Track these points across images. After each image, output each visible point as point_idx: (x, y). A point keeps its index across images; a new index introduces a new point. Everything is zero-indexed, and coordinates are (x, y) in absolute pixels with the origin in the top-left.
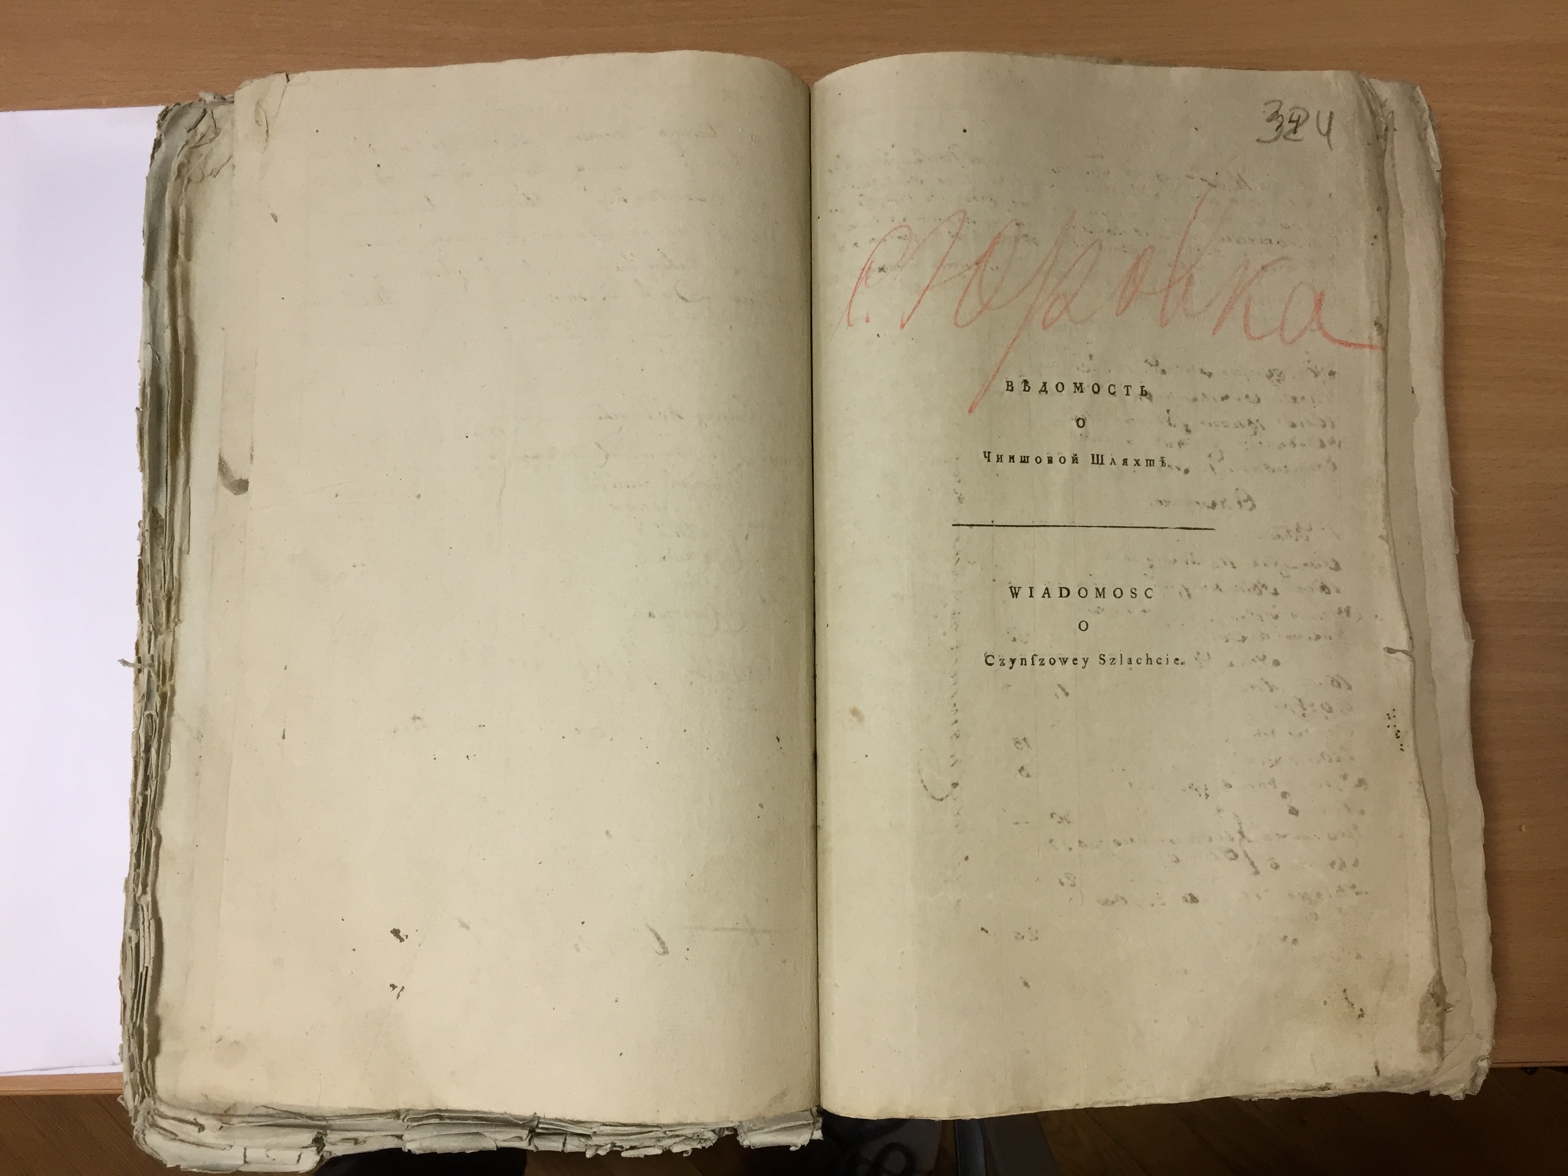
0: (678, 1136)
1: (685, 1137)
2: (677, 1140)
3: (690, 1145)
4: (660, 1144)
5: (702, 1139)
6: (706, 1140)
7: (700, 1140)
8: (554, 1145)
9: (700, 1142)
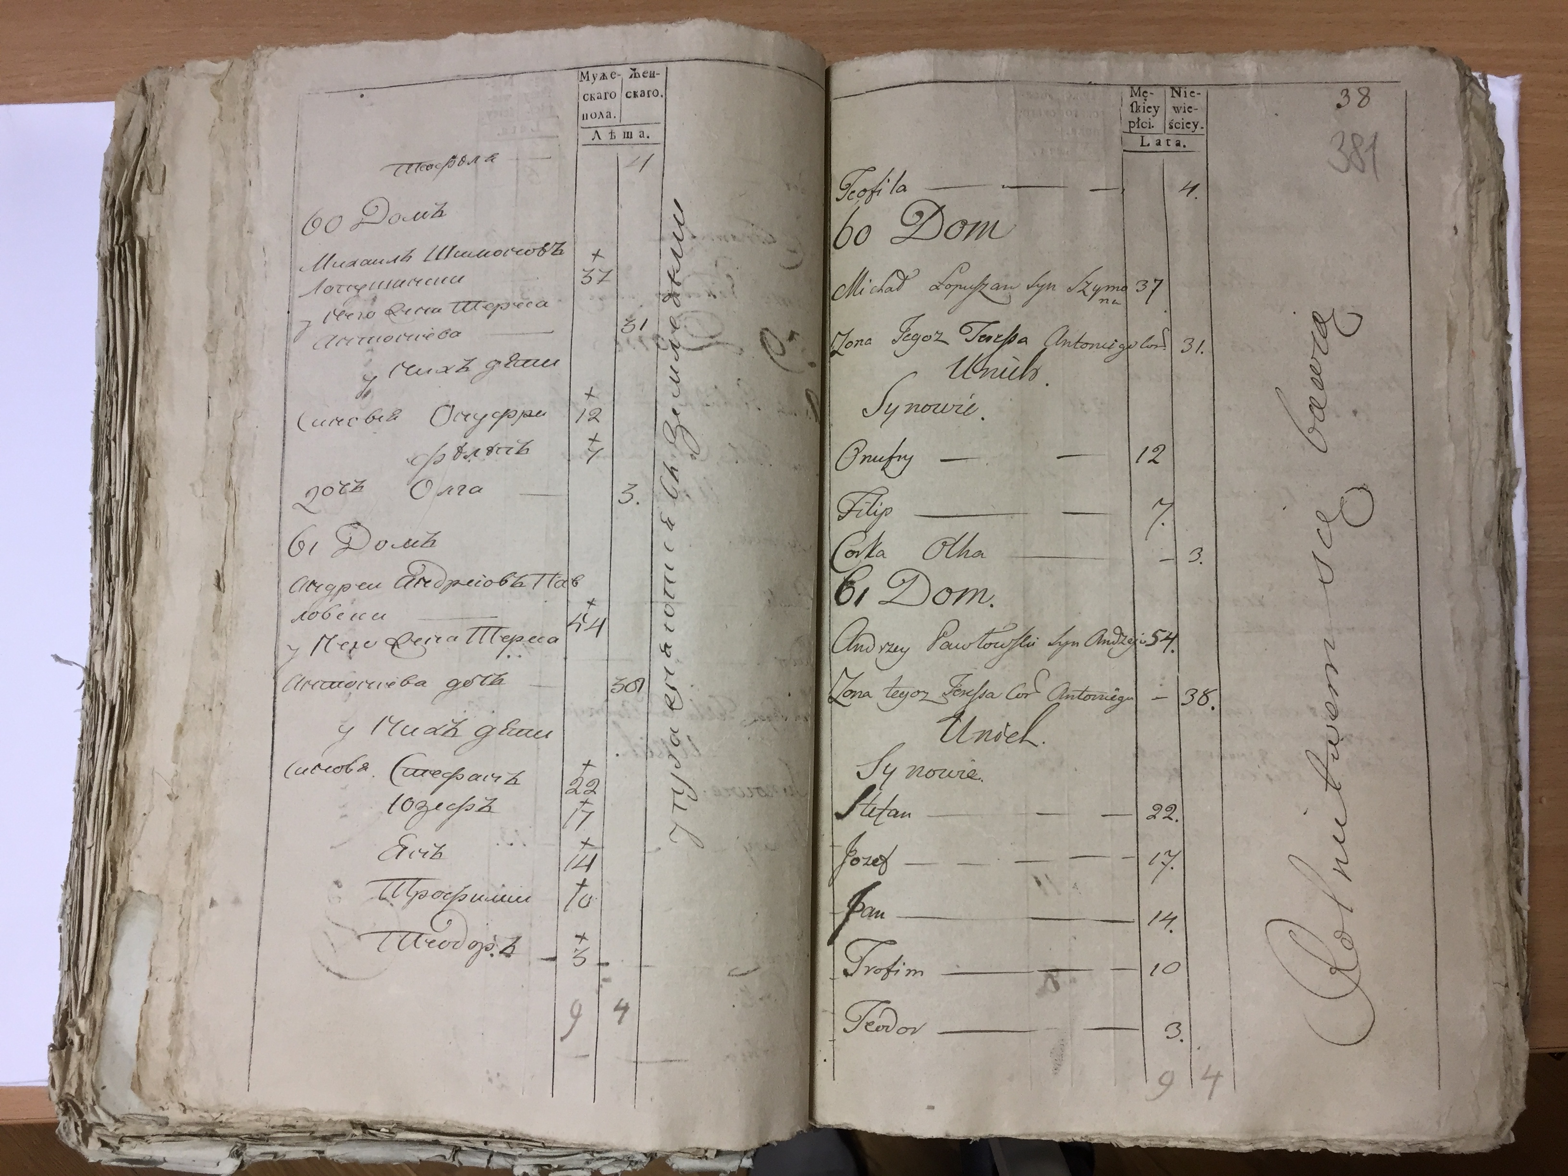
0: (607, 1158)
1: (614, 1160)
2: (607, 1162)
3: (620, 1167)
4: (590, 1166)
5: (632, 1161)
6: (637, 1163)
7: (631, 1162)
8: (480, 1161)
9: (630, 1164)
